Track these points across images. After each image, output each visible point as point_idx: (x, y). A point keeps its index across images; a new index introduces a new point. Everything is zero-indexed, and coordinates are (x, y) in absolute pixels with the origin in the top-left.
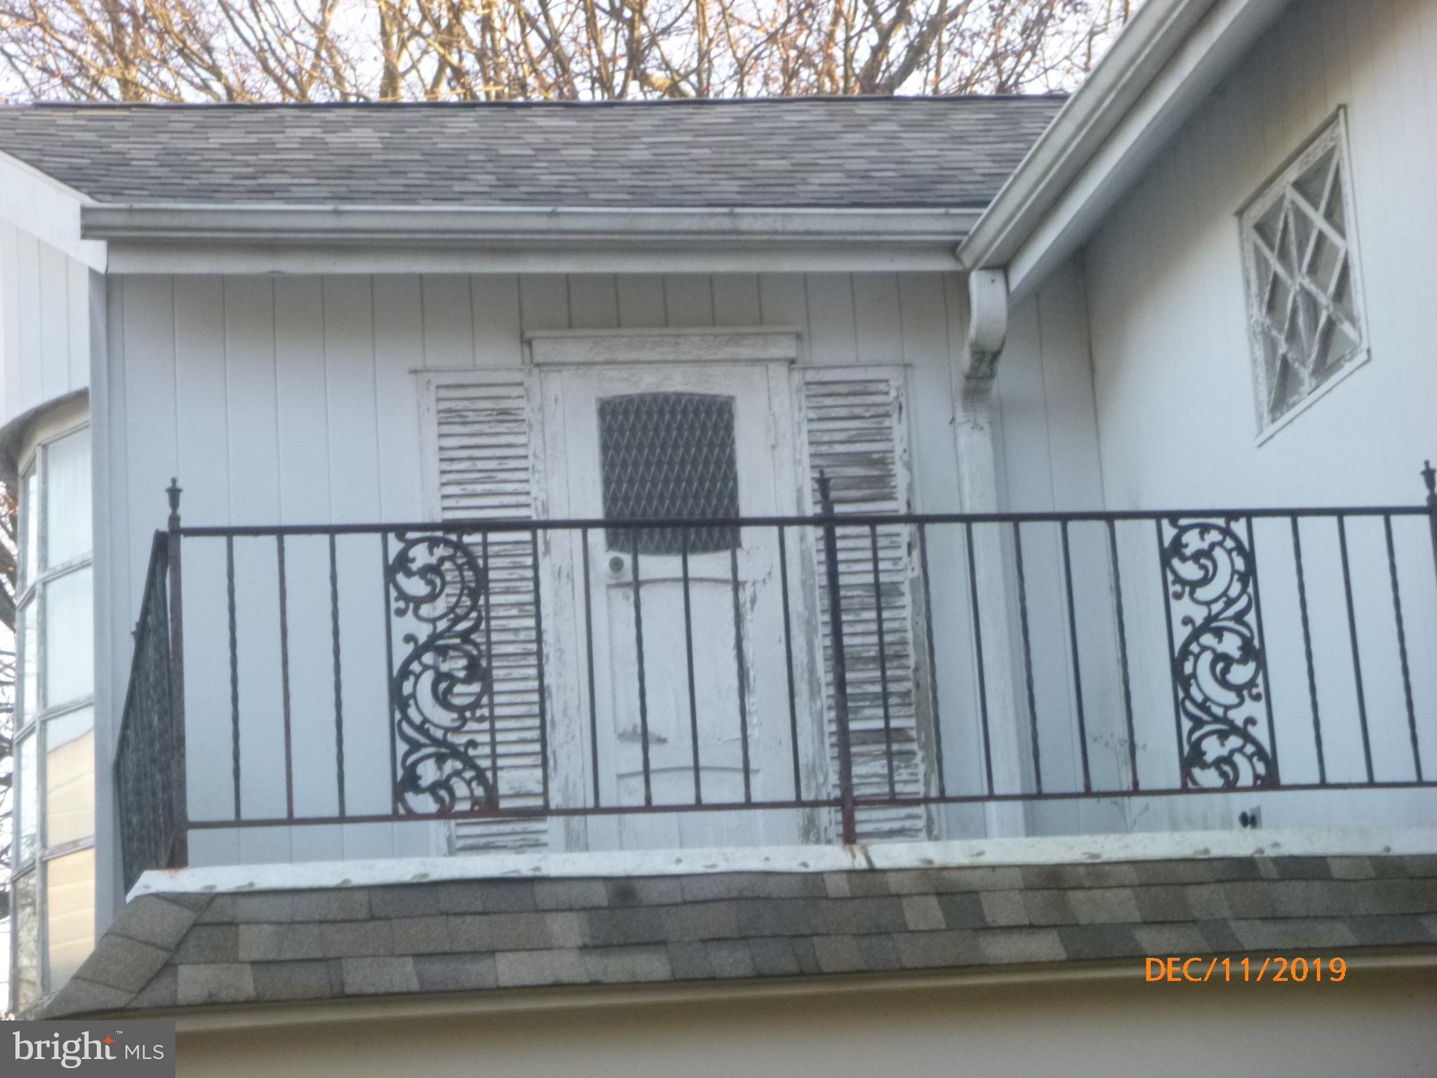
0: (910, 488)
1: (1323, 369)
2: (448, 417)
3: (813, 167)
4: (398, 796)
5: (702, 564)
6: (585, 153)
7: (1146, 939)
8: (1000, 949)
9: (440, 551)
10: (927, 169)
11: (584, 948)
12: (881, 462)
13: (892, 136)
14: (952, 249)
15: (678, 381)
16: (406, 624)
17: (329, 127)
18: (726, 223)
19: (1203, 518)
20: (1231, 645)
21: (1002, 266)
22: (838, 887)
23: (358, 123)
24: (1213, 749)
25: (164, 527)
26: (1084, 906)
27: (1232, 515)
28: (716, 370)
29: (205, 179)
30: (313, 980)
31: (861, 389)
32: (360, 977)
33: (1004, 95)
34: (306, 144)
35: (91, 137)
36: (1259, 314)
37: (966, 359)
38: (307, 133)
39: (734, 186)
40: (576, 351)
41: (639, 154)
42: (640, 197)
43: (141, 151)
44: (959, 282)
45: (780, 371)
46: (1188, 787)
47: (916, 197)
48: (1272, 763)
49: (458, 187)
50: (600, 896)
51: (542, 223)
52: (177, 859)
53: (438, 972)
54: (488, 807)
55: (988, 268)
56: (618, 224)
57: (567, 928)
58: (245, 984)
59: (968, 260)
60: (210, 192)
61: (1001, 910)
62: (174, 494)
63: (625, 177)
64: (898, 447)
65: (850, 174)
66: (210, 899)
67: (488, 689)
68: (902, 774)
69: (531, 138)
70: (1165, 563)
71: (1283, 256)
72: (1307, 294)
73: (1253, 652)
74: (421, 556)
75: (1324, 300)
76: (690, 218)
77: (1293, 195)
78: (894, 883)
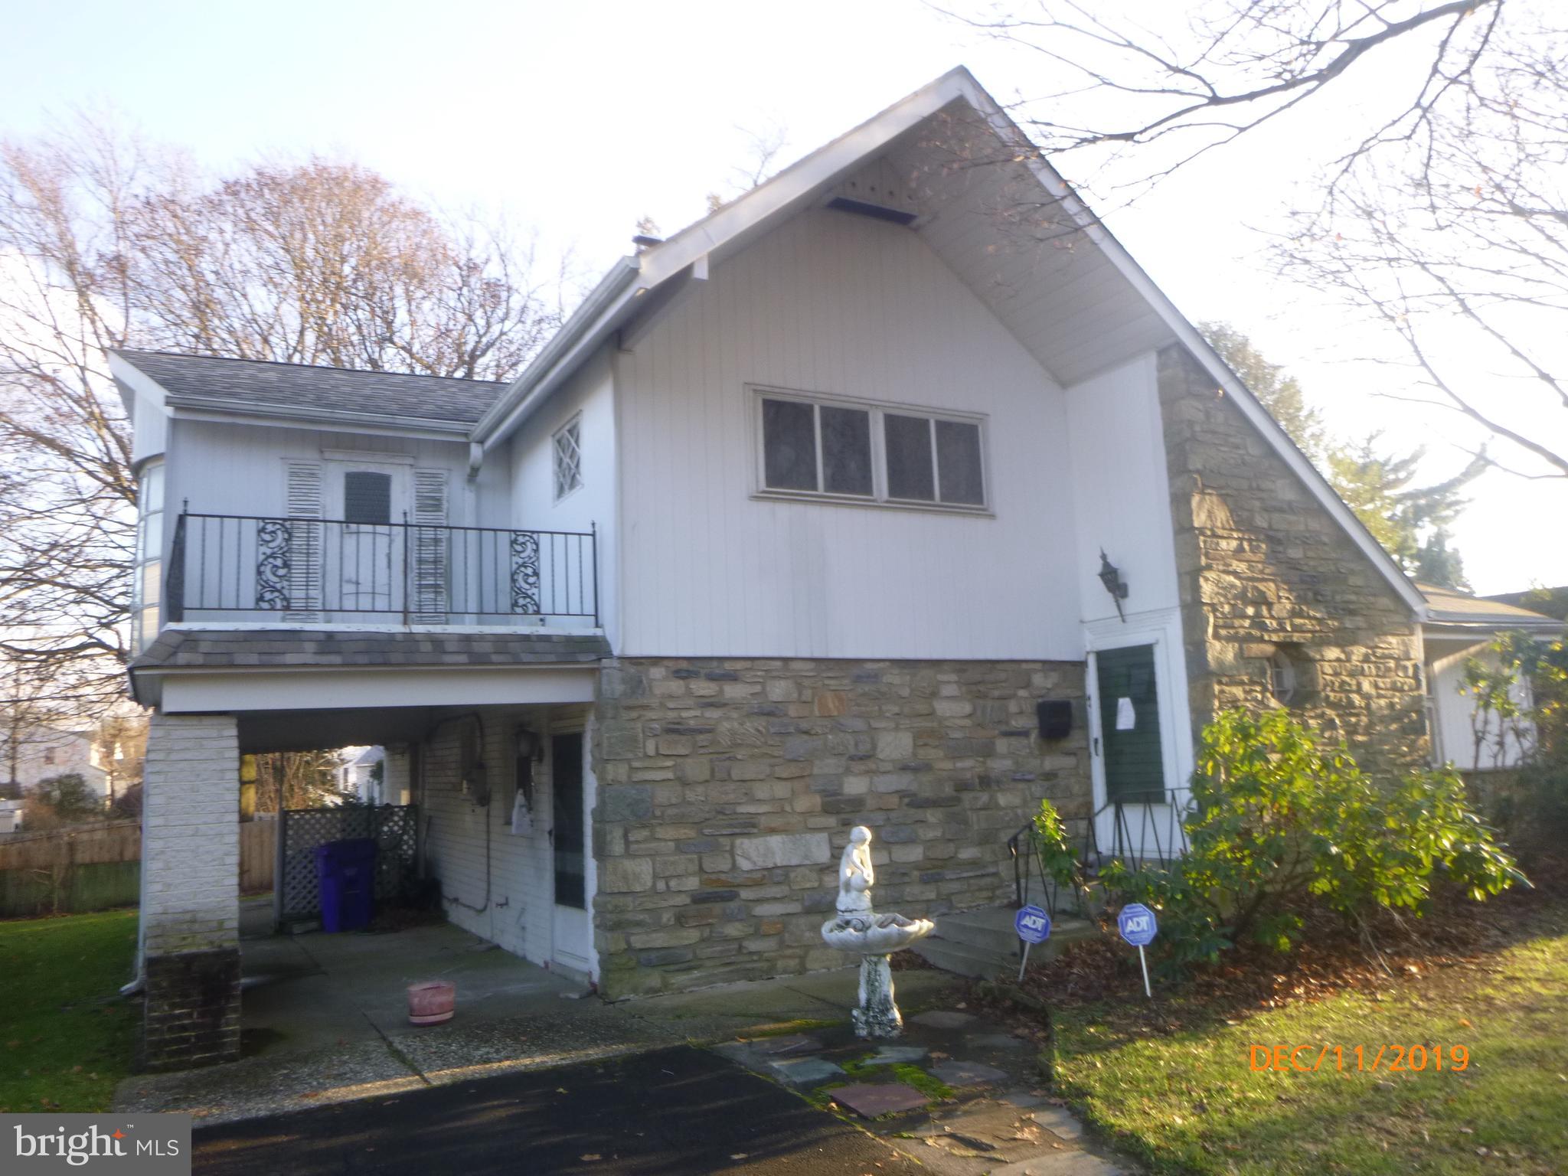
0: (448, 509)
1: (572, 486)
2: (293, 474)
3: (425, 403)
4: (257, 603)
5: (380, 529)
6: (347, 389)
7: (495, 658)
8: (448, 658)
9: (278, 526)
10: (462, 407)
11: (315, 653)
12: (439, 499)
13: (454, 393)
14: (466, 435)
15: (373, 469)
16: (263, 549)
17: (261, 370)
18: (391, 421)
19: (524, 533)
20: (529, 571)
21: (481, 442)
22: (399, 638)
23: (271, 370)
24: (521, 601)
25: (181, 513)
26: (477, 647)
27: (533, 532)
28: (386, 466)
29: (212, 387)
30: (224, 660)
31: (434, 476)
32: (239, 659)
33: (497, 382)
34: (251, 377)
35: (171, 367)
36: (556, 467)
37: (468, 470)
38: (251, 372)
39: (395, 407)
40: (339, 456)
41: (367, 391)
42: (364, 408)
43: (190, 374)
44: (467, 446)
45: (407, 468)
46: (514, 613)
47: (453, 417)
48: (538, 606)
49: (301, 399)
50: (322, 637)
51: (328, 415)
52: (179, 619)
53: (266, 659)
54: (287, 608)
55: (478, 442)
56: (355, 417)
57: (310, 647)
58: (199, 659)
59: (471, 439)
60: (211, 393)
61: (450, 647)
62: (186, 502)
63: (360, 400)
64: (445, 495)
65: (438, 406)
66: (189, 633)
67: (289, 572)
68: (439, 598)
69: (332, 382)
70: (512, 546)
71: (563, 451)
72: (568, 464)
73: (536, 574)
74: (270, 528)
75: (573, 466)
76: (379, 418)
77: (567, 434)
78: (418, 638)
